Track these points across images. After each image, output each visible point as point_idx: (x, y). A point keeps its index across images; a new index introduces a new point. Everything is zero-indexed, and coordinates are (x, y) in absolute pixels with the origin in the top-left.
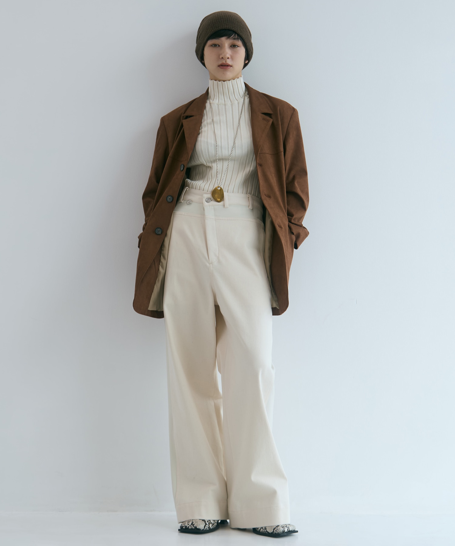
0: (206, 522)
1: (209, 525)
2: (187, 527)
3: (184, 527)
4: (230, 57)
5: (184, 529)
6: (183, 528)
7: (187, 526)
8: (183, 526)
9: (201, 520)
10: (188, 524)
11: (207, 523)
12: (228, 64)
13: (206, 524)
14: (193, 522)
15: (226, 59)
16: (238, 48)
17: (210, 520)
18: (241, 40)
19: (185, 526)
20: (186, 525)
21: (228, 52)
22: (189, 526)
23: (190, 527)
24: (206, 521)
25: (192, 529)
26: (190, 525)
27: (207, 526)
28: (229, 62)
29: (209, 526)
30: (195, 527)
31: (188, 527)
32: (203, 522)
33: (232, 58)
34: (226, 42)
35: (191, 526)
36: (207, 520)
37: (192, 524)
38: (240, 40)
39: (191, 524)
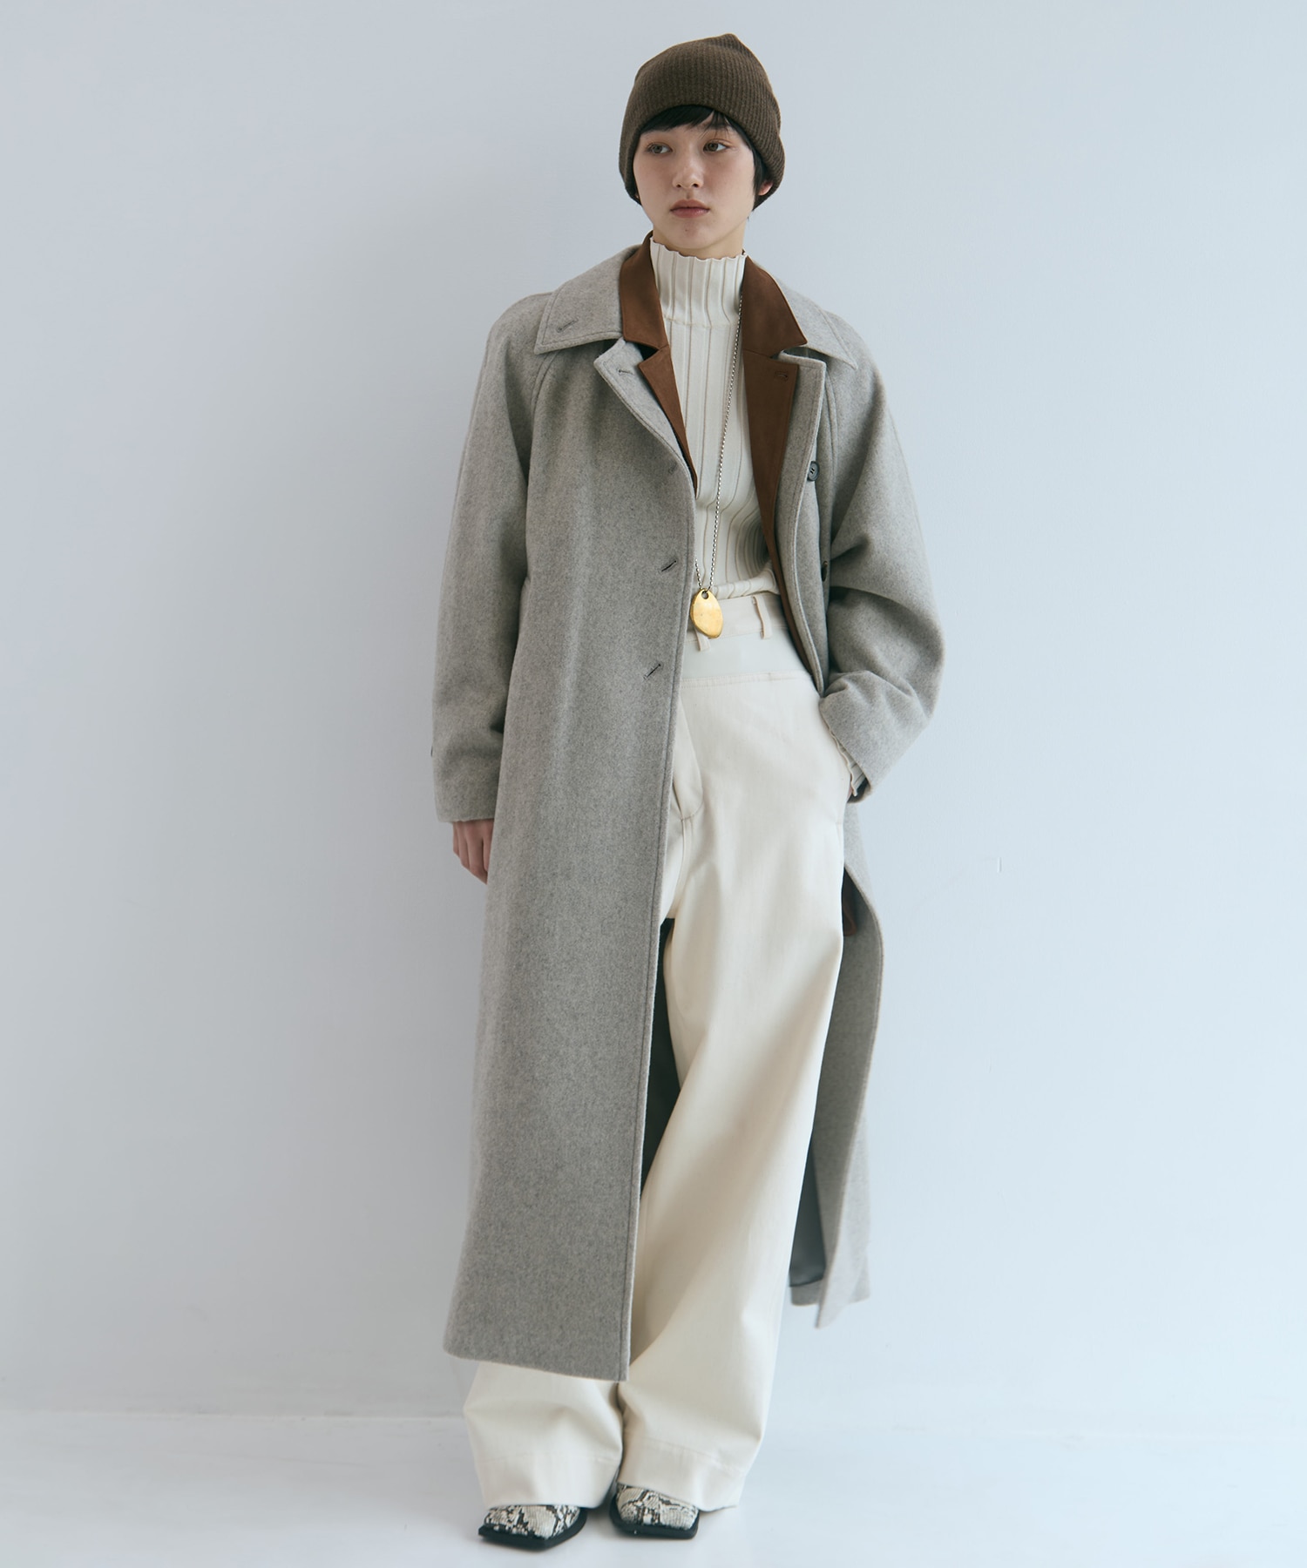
0: (558, 1511)
1: (565, 1518)
2: (507, 1528)
3: (497, 1528)
4: (700, 182)
5: (496, 1532)
6: (492, 1528)
7: (505, 1526)
8: (495, 1525)
9: (543, 1506)
10: (510, 1521)
11: (561, 1516)
12: (694, 202)
13: (558, 1519)
14: (522, 1515)
15: (690, 187)
16: (730, 152)
17: (567, 1507)
18: (733, 127)
19: (500, 1525)
20: (503, 1522)
21: (694, 168)
22: (511, 1525)
23: (514, 1531)
24: (556, 1510)
25: (519, 1535)
26: (515, 1523)
27: (561, 1524)
28: (700, 197)
29: (564, 1522)
30: (528, 1532)
31: (510, 1528)
32: (551, 1513)
33: (710, 184)
34: (688, 139)
35: (518, 1529)
36: (560, 1507)
37: (520, 1521)
38: (729, 128)
39: (518, 1522)
